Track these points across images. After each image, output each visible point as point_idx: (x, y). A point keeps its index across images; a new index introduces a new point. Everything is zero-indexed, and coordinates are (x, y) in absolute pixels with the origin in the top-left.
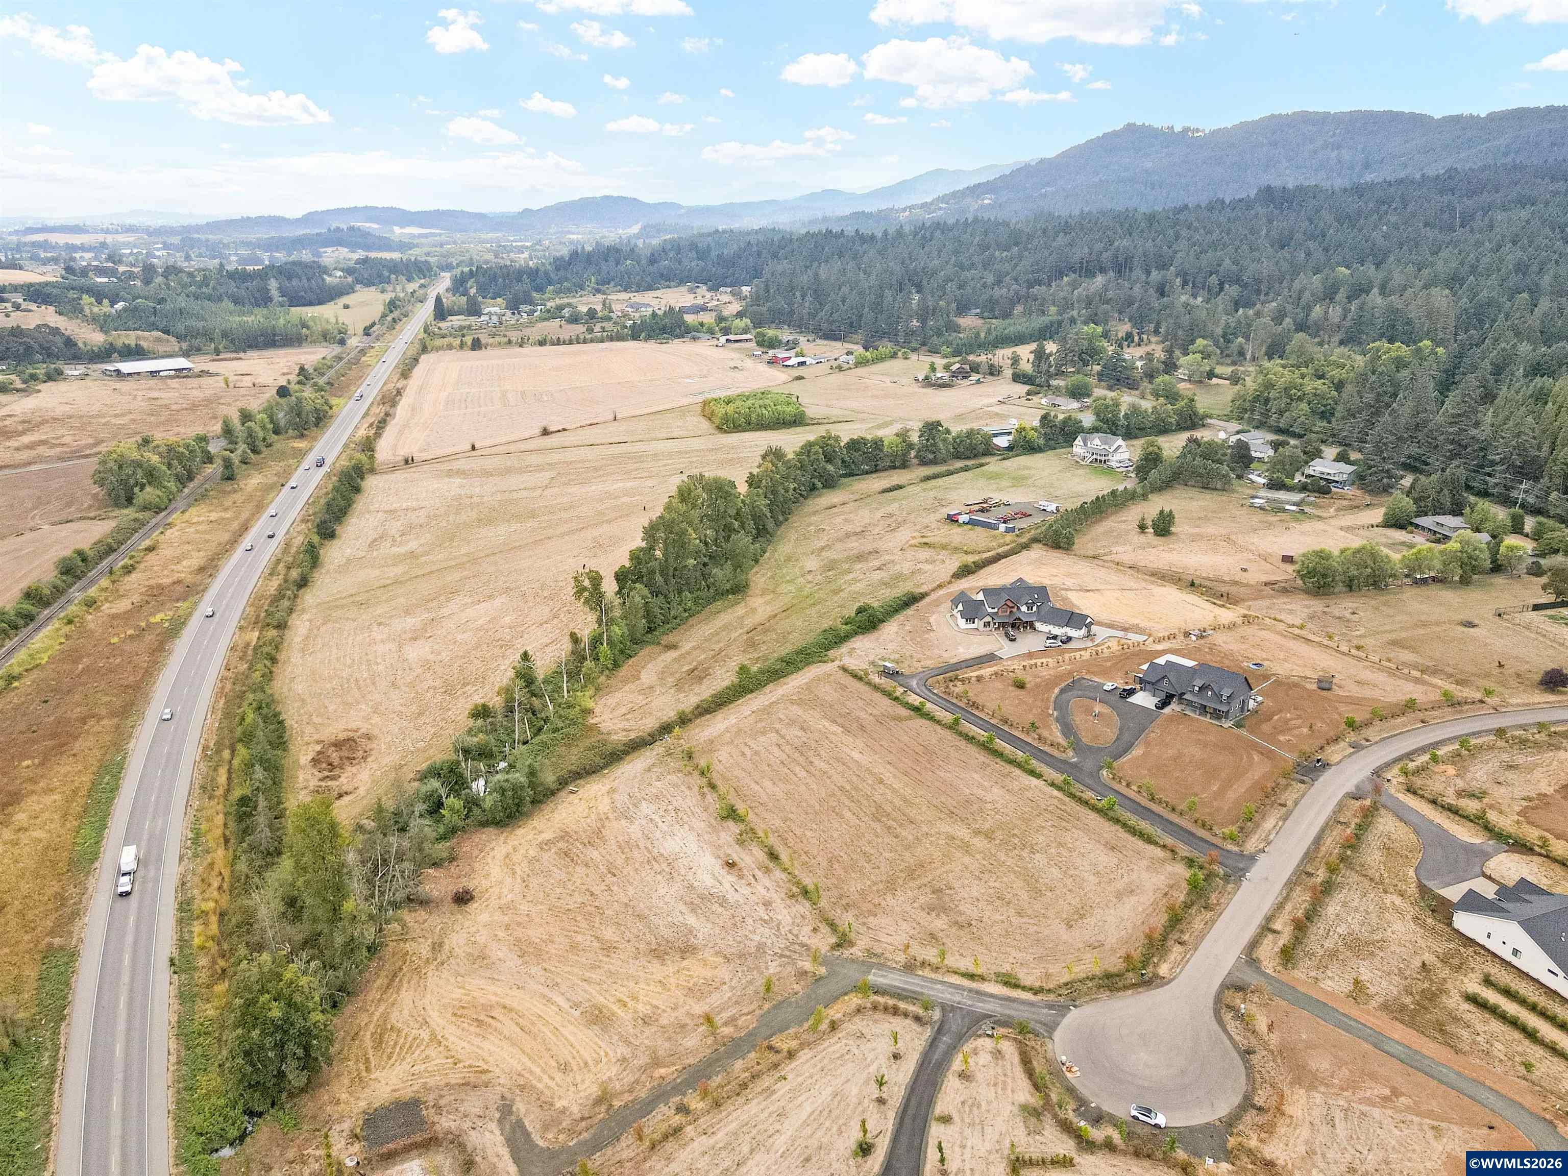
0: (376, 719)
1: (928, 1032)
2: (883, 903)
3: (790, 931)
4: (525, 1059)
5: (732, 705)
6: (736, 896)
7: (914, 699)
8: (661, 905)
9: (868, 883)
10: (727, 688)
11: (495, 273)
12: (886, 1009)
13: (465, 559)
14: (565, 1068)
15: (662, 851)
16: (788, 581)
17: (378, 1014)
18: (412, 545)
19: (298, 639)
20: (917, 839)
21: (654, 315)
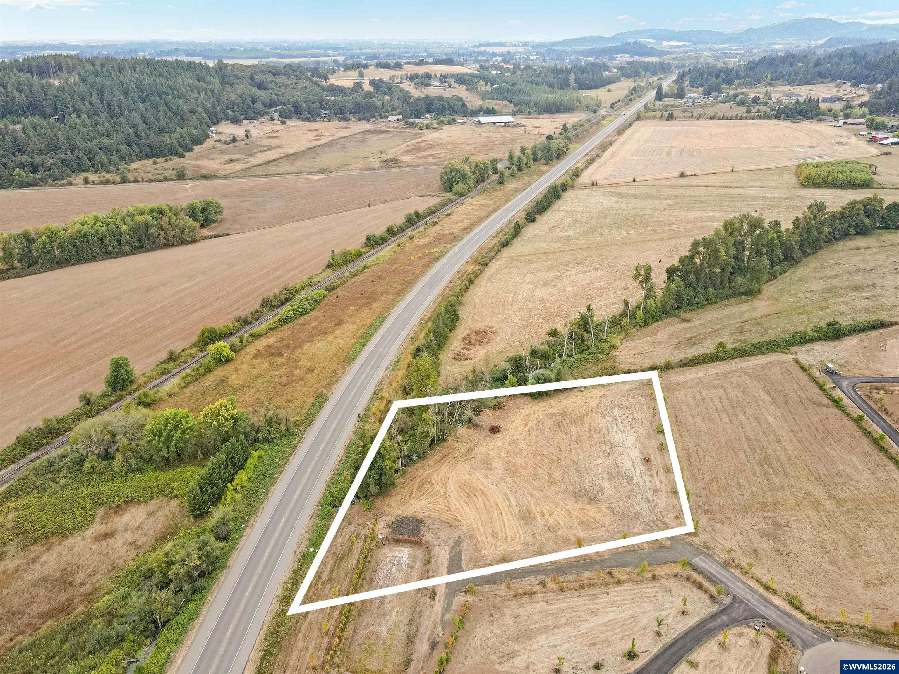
0: (503, 324)
1: (714, 609)
2: (733, 518)
3: (661, 512)
4: (479, 523)
5: (705, 366)
6: (640, 479)
7: (837, 394)
8: (593, 469)
9: (730, 502)
10: (707, 354)
11: (704, 71)
12: (694, 582)
13: (595, 245)
14: (495, 535)
15: (612, 439)
16: (791, 295)
17: (427, 472)
18: (571, 233)
19: (489, 274)
20: (783, 486)
21: (797, 101)
